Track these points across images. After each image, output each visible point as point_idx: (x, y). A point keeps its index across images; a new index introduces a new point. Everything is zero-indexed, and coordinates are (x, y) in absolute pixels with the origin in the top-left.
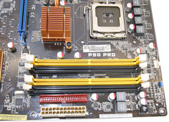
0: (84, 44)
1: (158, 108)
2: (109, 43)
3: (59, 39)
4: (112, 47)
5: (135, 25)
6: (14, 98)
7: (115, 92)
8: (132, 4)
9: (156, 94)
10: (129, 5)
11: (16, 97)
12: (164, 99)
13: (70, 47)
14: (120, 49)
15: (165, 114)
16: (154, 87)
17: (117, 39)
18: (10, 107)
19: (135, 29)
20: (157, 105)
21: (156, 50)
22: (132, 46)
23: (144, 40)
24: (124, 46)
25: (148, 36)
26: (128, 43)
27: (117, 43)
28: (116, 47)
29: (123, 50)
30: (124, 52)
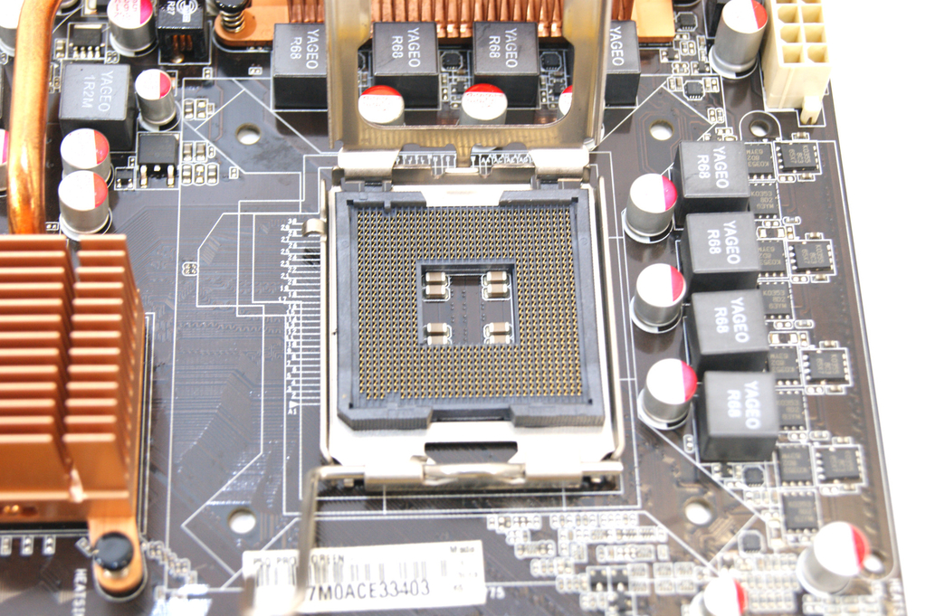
0: (254, 541)
2: (475, 530)
3: (28, 508)
4: (500, 561)
8: (676, 181)
10: (650, 194)
13: (131, 576)
14: (567, 581)
17: (543, 493)
19: (698, 403)
21: (887, 586)
22: (678, 556)
23: (784, 489)
24: (603, 556)
25: (814, 456)
26: (644, 521)
27: (538, 526)
28: (528, 560)
29: (593, 586)
30: (603, 606)
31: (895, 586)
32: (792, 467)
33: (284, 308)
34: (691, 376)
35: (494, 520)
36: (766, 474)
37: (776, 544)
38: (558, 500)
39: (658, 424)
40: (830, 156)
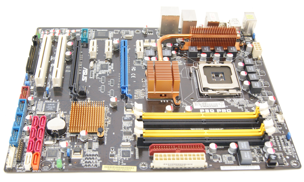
0: (194, 101)
1: (289, 161)
2: (223, 100)
4: (226, 103)
5: (250, 81)
6: (120, 150)
7: (237, 143)
8: (244, 62)
9: (284, 147)
10: (241, 64)
11: (122, 149)
12: (296, 152)
14: (236, 106)
15: (299, 166)
16: (282, 141)
17: (231, 96)
18: (116, 158)
19: (251, 85)
20: (288, 157)
21: (278, 106)
22: (250, 103)
23: (263, 96)
24: (240, 103)
25: (266, 93)
26: (245, 100)
27: (231, 100)
28: (230, 103)
29: (239, 106)
30: (241, 108)
31: (279, 106)
32: (263, 94)
33: (194, 78)
34: (249, 82)
35: (225, 99)
36: (260, 95)
37: (263, 102)
38: (233, 98)
39: (245, 90)
40: (263, 63)
